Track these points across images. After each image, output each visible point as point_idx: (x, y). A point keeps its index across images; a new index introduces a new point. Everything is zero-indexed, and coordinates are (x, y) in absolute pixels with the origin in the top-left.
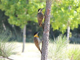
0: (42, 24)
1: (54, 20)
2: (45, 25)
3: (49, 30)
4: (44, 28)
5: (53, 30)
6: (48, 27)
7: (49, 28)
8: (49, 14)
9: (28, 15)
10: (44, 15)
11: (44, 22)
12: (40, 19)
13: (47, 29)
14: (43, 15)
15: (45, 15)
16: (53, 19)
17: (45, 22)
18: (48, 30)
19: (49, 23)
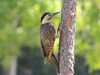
0: (53, 55)
1: (91, 44)
2: (61, 57)
3: (73, 69)
4: (60, 64)
5: (91, 71)
6: (70, 60)
7: (73, 65)
8: (71, 26)
9: (20, 31)
10: (59, 29)
11: (59, 49)
12: (47, 41)
13: (67, 67)
14: (54, 29)
15: (61, 28)
16: (89, 40)
17: (62, 48)
18: (71, 70)
19: (72, 51)
